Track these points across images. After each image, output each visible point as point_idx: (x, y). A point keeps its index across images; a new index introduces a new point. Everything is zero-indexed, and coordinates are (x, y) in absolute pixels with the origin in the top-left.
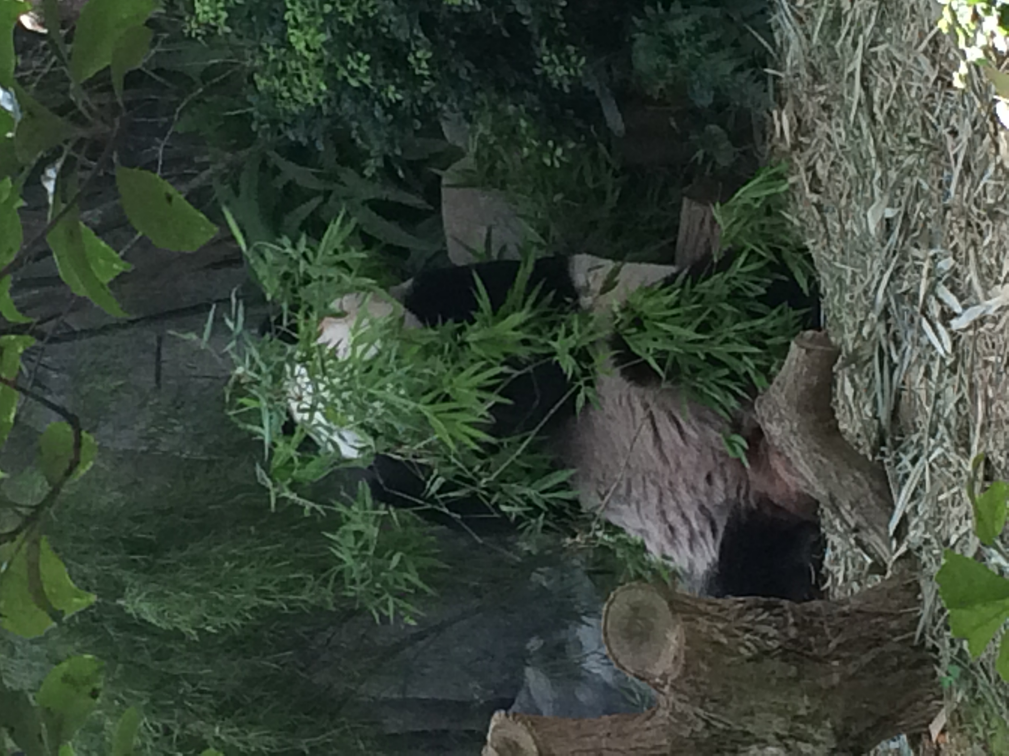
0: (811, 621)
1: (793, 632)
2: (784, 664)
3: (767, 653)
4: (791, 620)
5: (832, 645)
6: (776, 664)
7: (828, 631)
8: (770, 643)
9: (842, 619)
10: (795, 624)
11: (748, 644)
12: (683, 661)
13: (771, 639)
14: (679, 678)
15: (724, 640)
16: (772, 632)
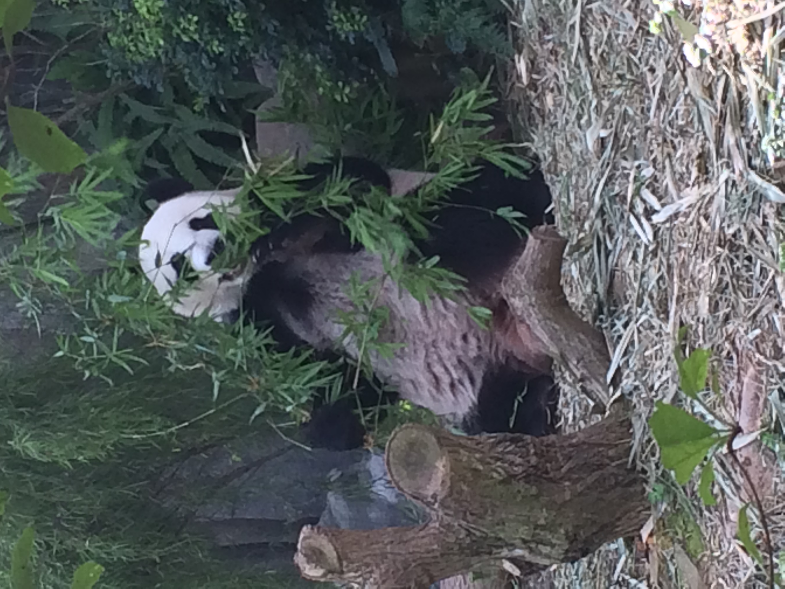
0: (548, 451)
1: (534, 460)
2: (527, 486)
3: (515, 476)
4: (532, 451)
5: (563, 470)
6: (521, 486)
7: (561, 459)
8: (516, 469)
9: (571, 449)
10: (535, 454)
11: (500, 470)
12: (449, 484)
13: (516, 466)
14: (446, 497)
15: (481, 467)
16: (518, 460)
